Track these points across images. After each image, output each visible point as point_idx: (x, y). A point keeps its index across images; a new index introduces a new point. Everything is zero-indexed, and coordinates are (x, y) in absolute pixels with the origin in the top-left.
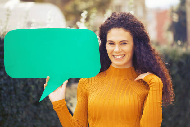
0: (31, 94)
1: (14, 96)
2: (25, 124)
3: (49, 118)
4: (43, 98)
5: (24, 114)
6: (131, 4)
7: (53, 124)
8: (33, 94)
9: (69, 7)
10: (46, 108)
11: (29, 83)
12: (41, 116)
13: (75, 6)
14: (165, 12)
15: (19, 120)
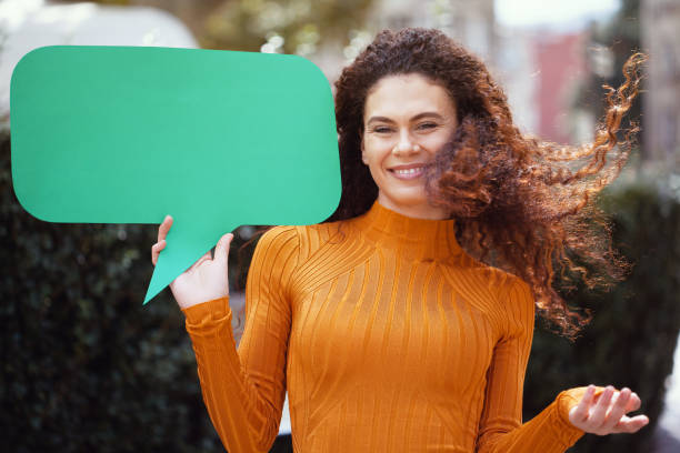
0: (78, 331)
1: (17, 337)
2: (57, 440)
3: (144, 418)
4: (154, 290)
5: (54, 401)
6: (442, 11)
7: (158, 440)
8: (87, 330)
9: (222, 23)
10: (132, 381)
11: (71, 294)
12: (113, 410)
13: (246, 19)
14: (569, 40)
15: (36, 423)
